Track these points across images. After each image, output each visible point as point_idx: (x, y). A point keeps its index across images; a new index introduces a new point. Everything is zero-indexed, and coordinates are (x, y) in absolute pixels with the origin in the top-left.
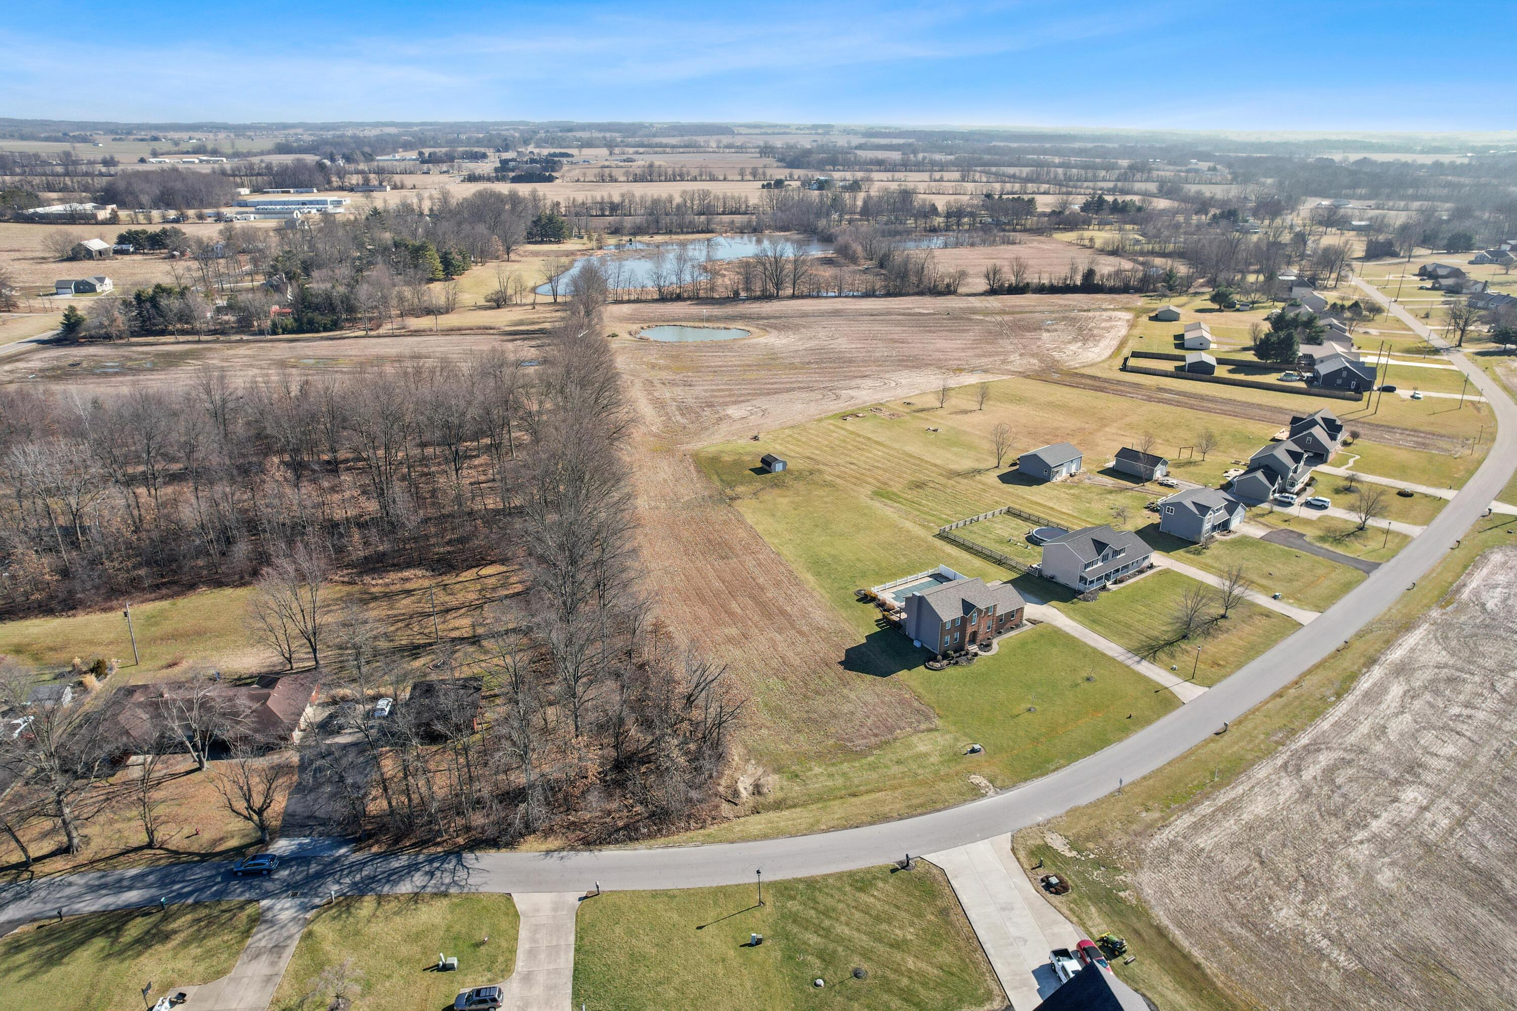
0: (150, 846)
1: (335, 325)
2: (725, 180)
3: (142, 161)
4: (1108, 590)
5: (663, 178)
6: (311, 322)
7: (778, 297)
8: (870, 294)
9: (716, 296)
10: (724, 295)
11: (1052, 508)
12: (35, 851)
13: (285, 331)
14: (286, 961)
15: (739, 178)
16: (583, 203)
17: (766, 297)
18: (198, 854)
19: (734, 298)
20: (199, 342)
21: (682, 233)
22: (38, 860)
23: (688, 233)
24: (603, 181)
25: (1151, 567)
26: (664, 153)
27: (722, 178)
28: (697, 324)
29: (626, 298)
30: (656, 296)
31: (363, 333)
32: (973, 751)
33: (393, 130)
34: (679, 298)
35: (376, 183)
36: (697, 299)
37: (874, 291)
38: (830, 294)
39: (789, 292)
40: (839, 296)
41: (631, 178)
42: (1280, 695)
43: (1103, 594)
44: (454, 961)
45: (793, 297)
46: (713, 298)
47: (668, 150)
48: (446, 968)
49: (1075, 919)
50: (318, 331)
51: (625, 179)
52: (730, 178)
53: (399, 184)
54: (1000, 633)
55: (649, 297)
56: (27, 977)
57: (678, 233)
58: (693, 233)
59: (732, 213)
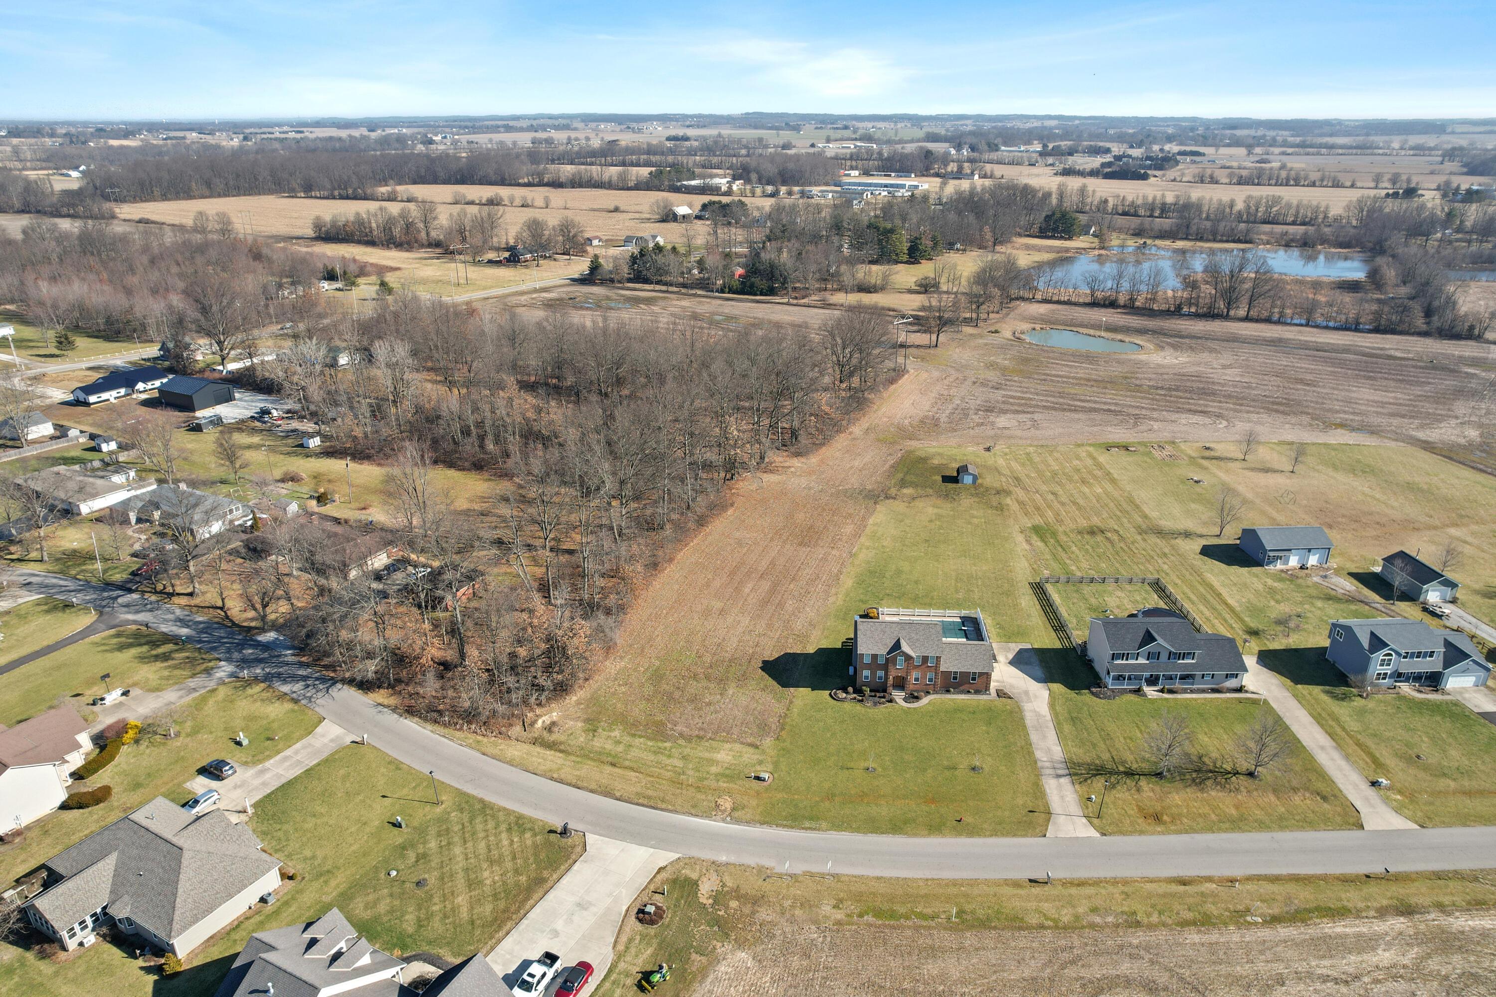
0: (222, 608)
1: (771, 292)
2: (1352, 186)
3: (813, 146)
4: (1145, 695)
5: (1273, 182)
6: (752, 286)
7: (1226, 317)
8: (1354, 327)
9: (1155, 307)
10: (1164, 307)
11: (1219, 595)
12: (179, 589)
13: (731, 291)
14: (188, 699)
15: (1372, 185)
16: (1133, 202)
17: (1211, 315)
18: (231, 621)
19: (1176, 311)
20: (667, 292)
21: (1215, 240)
22: (178, 594)
23: (1221, 241)
24: (1202, 182)
25: (1240, 690)
26: (1318, 154)
27: (1348, 184)
28: (1092, 332)
29: (1055, 298)
30: (1088, 300)
31: (786, 300)
32: (758, 778)
33: (1053, 123)
34: (1111, 304)
35: (969, 171)
36: (1131, 308)
37: (1358, 323)
38: (1295, 321)
39: (1242, 313)
40: (1307, 325)
41: (1235, 181)
42: (1184, 882)
43: (1132, 697)
44: (245, 742)
45: (1247, 319)
46: (1152, 310)
47: (1324, 151)
48: (239, 743)
49: (621, 947)
50: (755, 295)
51: (1227, 181)
52: (1359, 184)
53: (989, 173)
54: (948, 691)
55: (1081, 300)
56: (106, 651)
57: (1208, 240)
58: (1227, 241)
59: (1303, 224)
